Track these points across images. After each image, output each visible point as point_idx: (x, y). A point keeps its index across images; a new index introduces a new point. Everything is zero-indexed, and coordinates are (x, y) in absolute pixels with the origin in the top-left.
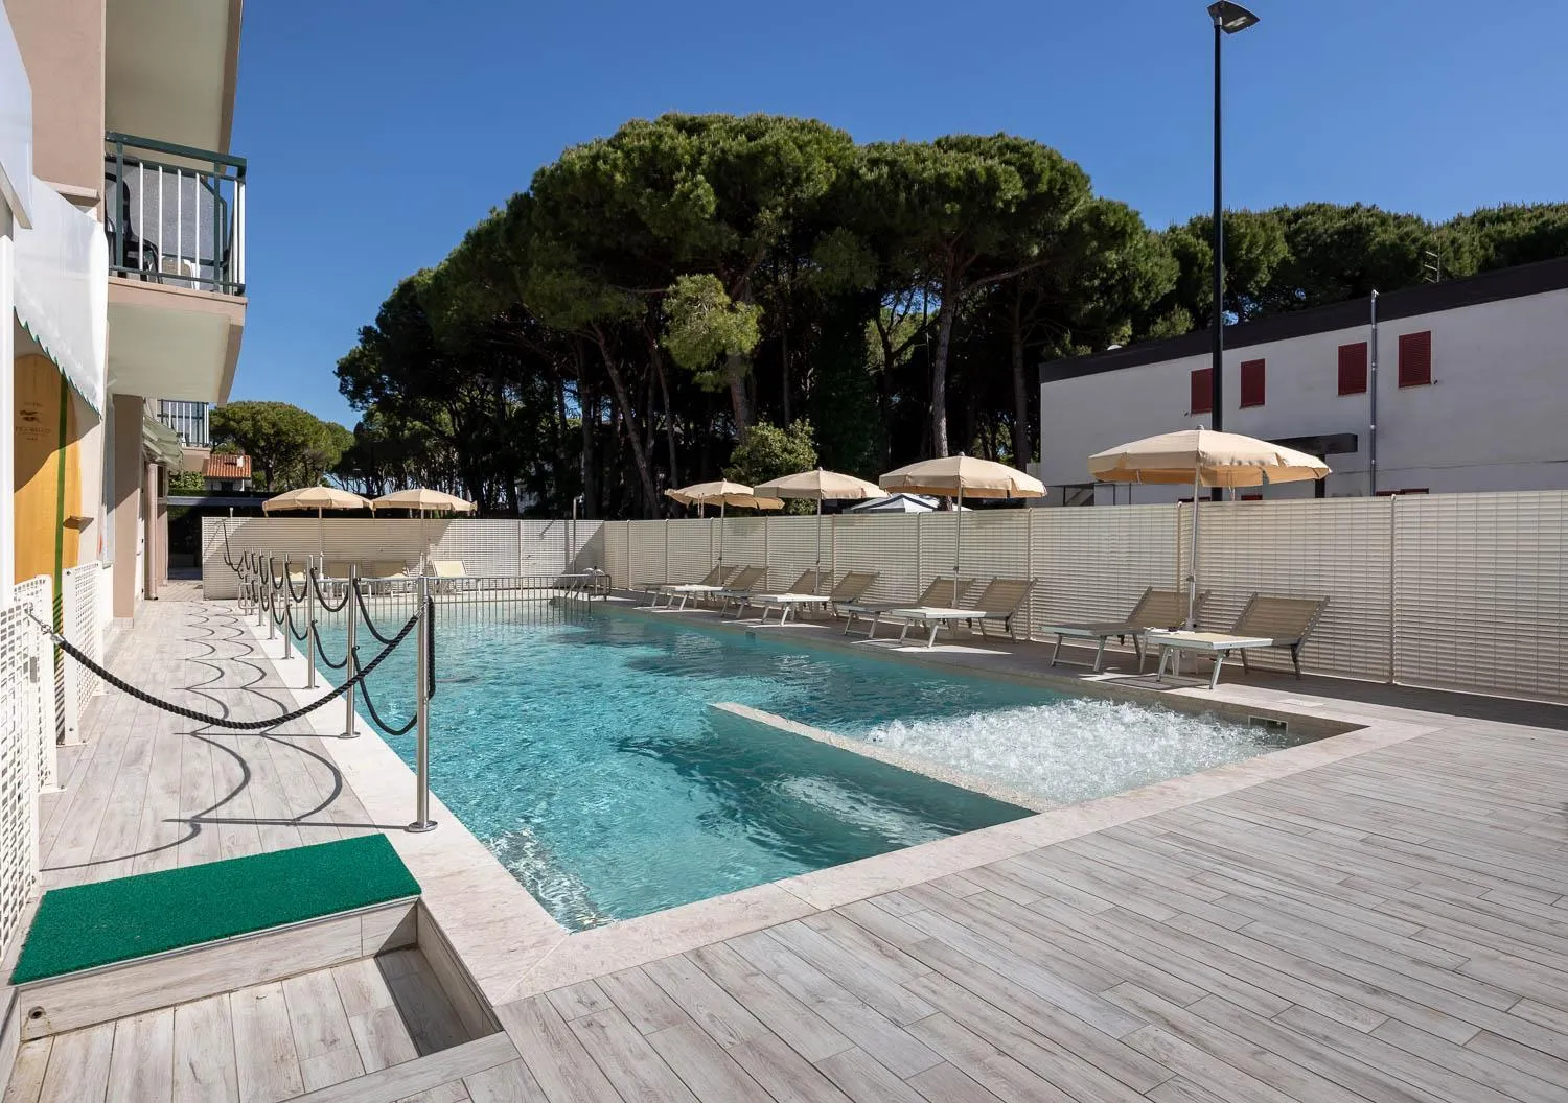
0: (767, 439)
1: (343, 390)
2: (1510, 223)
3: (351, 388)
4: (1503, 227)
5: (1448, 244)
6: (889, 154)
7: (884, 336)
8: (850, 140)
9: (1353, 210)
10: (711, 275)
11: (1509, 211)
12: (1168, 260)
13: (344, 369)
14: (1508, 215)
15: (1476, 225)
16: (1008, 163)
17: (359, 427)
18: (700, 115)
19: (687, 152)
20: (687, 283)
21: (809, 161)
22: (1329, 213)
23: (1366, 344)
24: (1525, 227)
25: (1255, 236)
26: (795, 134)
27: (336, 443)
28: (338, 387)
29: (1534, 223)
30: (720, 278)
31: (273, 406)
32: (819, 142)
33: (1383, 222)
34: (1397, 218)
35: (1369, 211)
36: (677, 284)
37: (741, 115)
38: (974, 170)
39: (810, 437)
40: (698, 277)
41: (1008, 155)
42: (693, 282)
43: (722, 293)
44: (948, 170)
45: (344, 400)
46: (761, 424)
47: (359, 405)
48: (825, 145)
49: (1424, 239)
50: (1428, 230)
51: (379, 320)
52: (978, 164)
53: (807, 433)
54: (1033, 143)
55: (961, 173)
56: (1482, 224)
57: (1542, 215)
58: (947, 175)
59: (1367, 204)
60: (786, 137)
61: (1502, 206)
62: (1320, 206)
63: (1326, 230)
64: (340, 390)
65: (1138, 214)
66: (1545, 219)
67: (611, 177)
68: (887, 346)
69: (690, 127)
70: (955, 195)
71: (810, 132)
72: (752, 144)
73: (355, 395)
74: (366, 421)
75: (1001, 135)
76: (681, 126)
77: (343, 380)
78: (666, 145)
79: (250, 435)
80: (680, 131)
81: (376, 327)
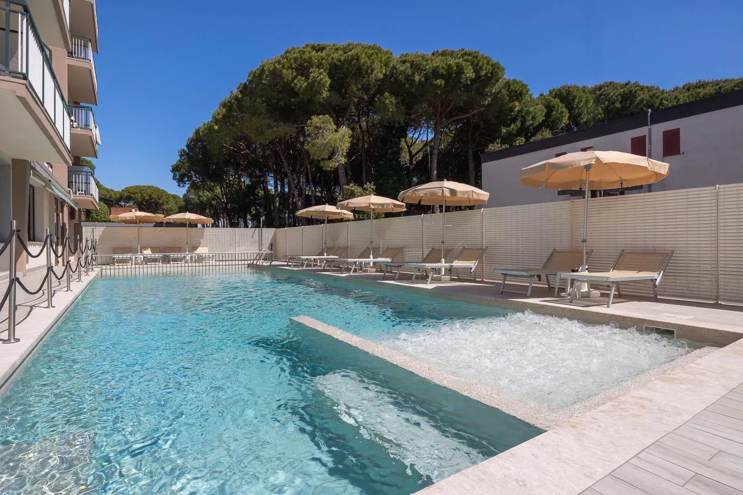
0: (354, 191)
1: (174, 178)
2: (702, 88)
3: (177, 177)
4: (699, 90)
5: (673, 98)
6: (409, 58)
7: (409, 147)
8: (391, 54)
9: (627, 84)
10: (327, 116)
11: (702, 83)
12: (540, 106)
13: (175, 169)
14: (702, 85)
15: (685, 90)
16: (466, 61)
17: (185, 196)
18: (322, 43)
19: (316, 59)
20: (316, 120)
21: (373, 63)
22: (615, 86)
23: (645, 135)
24: (709, 90)
25: (580, 97)
26: (366, 50)
27: (176, 203)
28: (172, 177)
29: (715, 88)
30: (331, 117)
31: (149, 187)
32: (377, 55)
33: (642, 89)
34: (647, 87)
35: (635, 84)
36: (311, 120)
37: (342, 43)
38: (450, 64)
39: (373, 190)
40: (321, 116)
41: (466, 57)
42: (319, 118)
43: (333, 123)
44: (438, 64)
45: (175, 183)
46: (351, 185)
47: (182, 185)
48: (379, 55)
49: (662, 96)
50: (663, 92)
51: (188, 146)
52: (452, 61)
53: (372, 189)
54: (478, 53)
55: (444, 65)
56: (689, 90)
57: (718, 84)
58: (437, 67)
59: (633, 82)
60: (362, 52)
61: (698, 81)
62: (611, 83)
63: (614, 94)
64: (173, 178)
65: (527, 86)
66: (720, 85)
67: (281, 71)
68: (410, 152)
69: (318, 48)
70: (442, 76)
71: (373, 49)
72: (346, 55)
73: (180, 181)
74: (187, 192)
75: (463, 49)
76: (313, 48)
77: (174, 173)
78: (306, 56)
79: (140, 200)
80: (313, 50)
81: (186, 149)
